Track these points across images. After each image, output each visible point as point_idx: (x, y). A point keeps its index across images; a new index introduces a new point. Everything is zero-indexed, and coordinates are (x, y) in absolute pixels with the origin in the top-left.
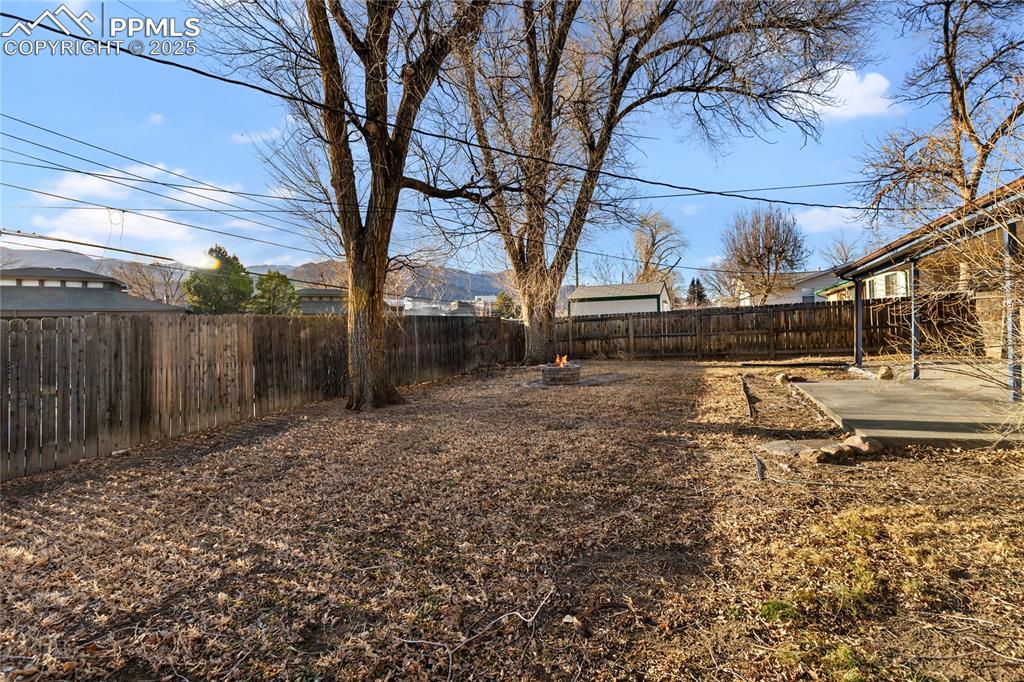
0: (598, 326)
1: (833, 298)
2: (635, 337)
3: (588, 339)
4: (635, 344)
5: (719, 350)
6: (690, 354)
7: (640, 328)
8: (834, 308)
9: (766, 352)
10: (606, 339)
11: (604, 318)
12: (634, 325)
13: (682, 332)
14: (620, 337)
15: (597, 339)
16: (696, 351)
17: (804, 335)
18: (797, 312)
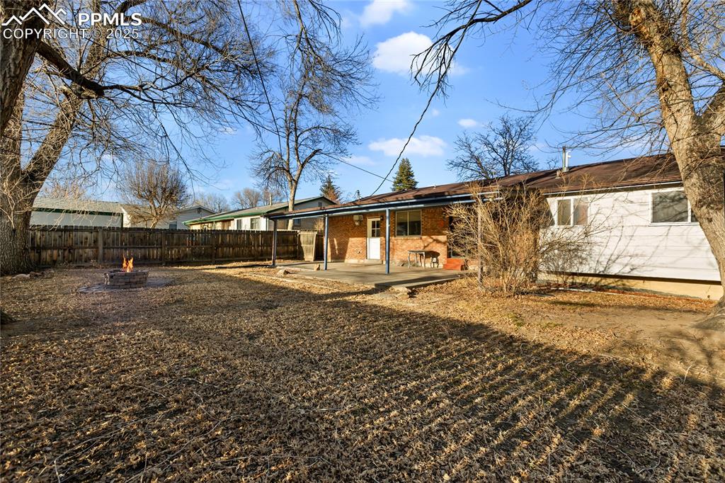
0: (60, 237)
1: (197, 227)
2: (104, 248)
3: (45, 248)
4: (104, 254)
5: (178, 259)
6: (156, 262)
7: (110, 241)
8: (199, 234)
9: (210, 260)
10: (71, 249)
11: (67, 229)
12: (103, 238)
13: (149, 245)
14: (86, 248)
15: (58, 248)
16: (161, 259)
17: (231, 249)
18: (228, 235)
